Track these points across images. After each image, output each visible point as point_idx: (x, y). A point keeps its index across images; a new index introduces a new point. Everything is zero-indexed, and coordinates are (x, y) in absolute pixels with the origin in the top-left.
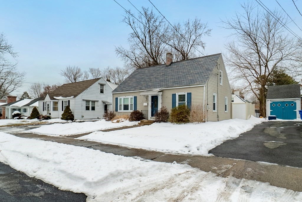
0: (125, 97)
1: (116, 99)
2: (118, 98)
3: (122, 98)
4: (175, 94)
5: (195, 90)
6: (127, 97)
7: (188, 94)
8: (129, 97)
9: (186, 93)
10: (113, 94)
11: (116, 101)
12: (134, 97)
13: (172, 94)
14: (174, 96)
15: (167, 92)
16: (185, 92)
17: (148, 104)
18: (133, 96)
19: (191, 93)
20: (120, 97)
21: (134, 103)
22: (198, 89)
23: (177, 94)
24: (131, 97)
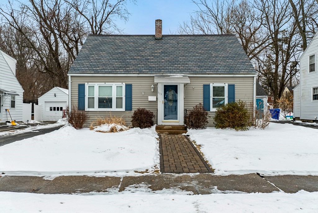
0: (102, 84)
1: (79, 87)
2: (84, 85)
3: (96, 85)
4: (209, 85)
5: (241, 80)
6: (108, 84)
7: (229, 86)
8: (114, 85)
9: (227, 84)
10: (71, 76)
11: (79, 91)
12: (126, 85)
13: (203, 84)
14: (206, 88)
15: (194, 80)
16: (225, 82)
17: (157, 99)
18: (124, 84)
19: (234, 85)
20: (91, 84)
21: (126, 96)
22: (245, 81)
23: (211, 84)
24: (119, 84)
